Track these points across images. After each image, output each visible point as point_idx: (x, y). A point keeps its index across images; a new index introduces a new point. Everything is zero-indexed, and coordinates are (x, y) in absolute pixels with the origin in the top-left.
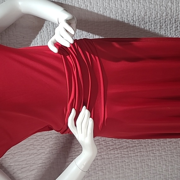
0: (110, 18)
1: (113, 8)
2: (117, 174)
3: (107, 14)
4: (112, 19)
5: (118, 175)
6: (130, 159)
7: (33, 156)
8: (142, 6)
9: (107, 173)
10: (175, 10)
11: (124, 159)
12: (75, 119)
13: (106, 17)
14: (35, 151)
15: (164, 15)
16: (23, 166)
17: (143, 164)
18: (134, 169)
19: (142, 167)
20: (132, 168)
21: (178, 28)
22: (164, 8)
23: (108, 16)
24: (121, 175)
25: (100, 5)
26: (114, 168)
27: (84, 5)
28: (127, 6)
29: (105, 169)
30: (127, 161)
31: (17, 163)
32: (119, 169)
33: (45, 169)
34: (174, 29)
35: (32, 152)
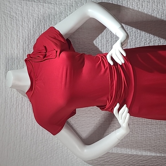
0: (156, 18)
1: (160, 9)
2: (141, 135)
3: (155, 14)
4: (158, 18)
5: (143, 136)
6: (152, 125)
7: (89, 118)
9: (135, 133)
11: (148, 126)
13: (154, 16)
14: (91, 115)
16: (83, 124)
17: (161, 130)
18: (154, 132)
19: (160, 131)
20: (153, 132)
24: (144, 136)
25: (149, 7)
26: (140, 131)
29: (134, 131)
30: (150, 127)
31: (79, 122)
32: (144, 131)
33: (96, 127)
35: (89, 115)
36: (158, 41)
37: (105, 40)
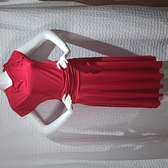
0: (92, 39)
1: (95, 34)
2: (85, 118)
3: (91, 37)
4: (94, 40)
5: (86, 119)
6: (92, 112)
7: (48, 107)
8: (111, 32)
9: (81, 117)
10: (131, 34)
11: (89, 112)
12: (65, 98)
13: (91, 38)
14: (49, 105)
15: (124, 37)
16: (44, 111)
17: (99, 115)
18: (94, 116)
19: (98, 116)
20: (93, 116)
21: (132, 44)
22: (124, 34)
23: (92, 38)
24: (87, 119)
25: (88, 32)
26: (84, 115)
27: (79, 33)
28: (103, 32)
29: (80, 116)
30: (91, 113)
31: (41, 109)
32: (86, 116)
33: (53, 113)
34: (129, 45)
35: (47, 105)
36: (95, 55)
37: (58, 54)
